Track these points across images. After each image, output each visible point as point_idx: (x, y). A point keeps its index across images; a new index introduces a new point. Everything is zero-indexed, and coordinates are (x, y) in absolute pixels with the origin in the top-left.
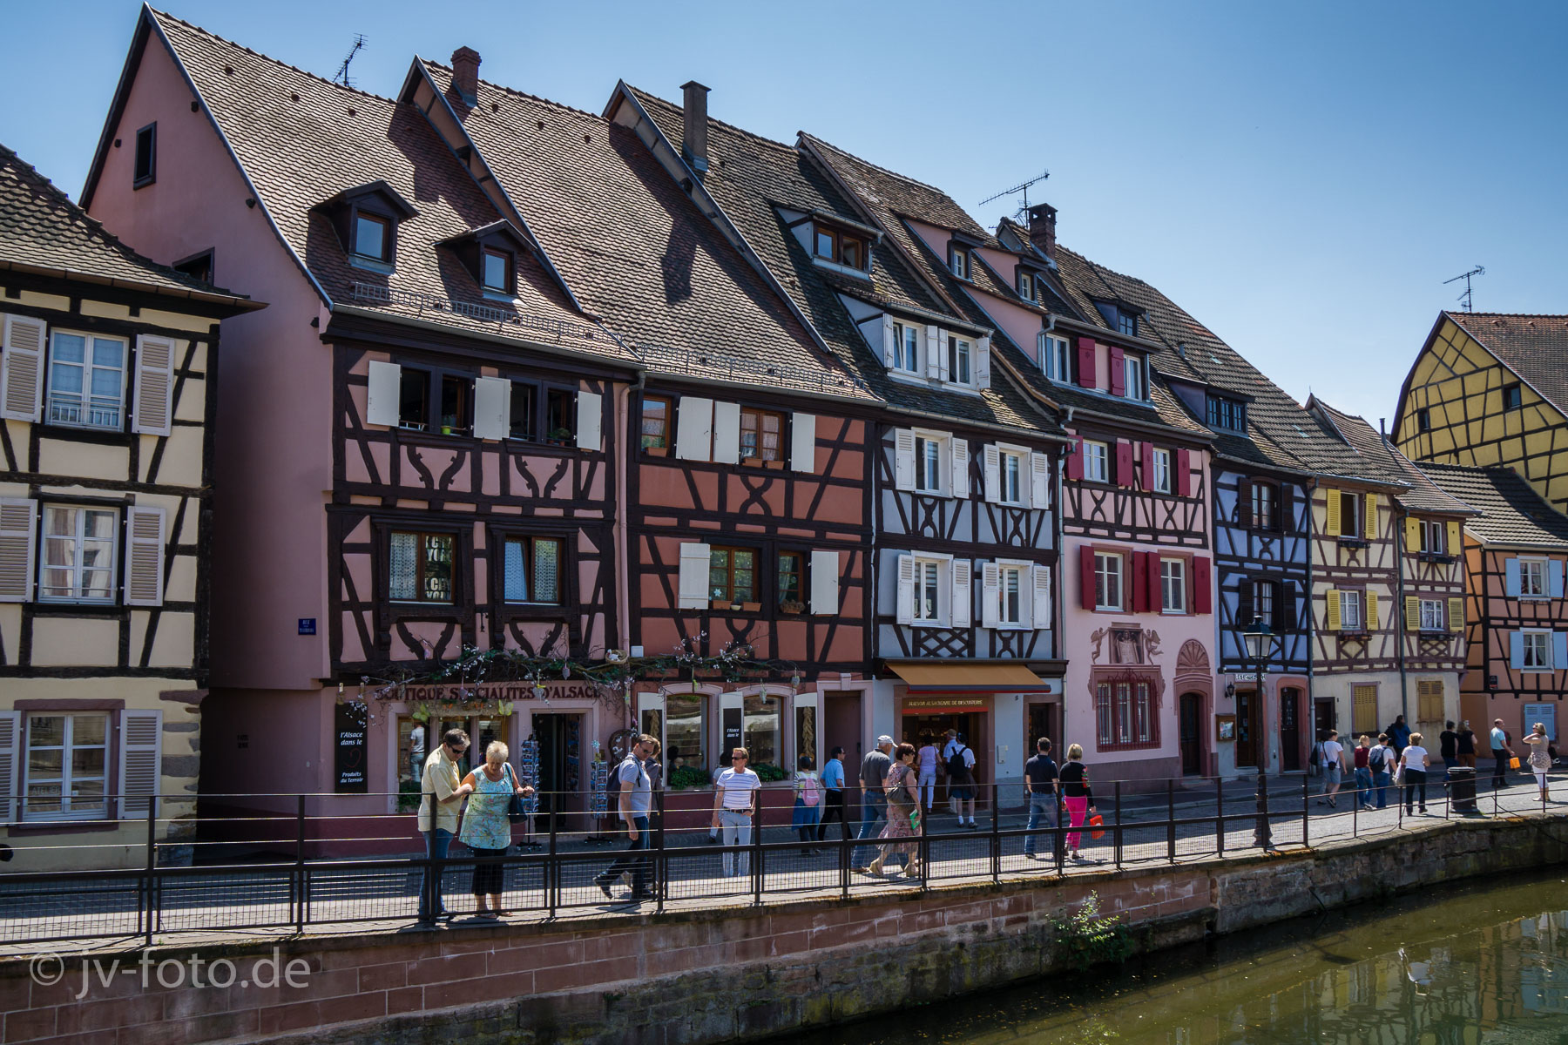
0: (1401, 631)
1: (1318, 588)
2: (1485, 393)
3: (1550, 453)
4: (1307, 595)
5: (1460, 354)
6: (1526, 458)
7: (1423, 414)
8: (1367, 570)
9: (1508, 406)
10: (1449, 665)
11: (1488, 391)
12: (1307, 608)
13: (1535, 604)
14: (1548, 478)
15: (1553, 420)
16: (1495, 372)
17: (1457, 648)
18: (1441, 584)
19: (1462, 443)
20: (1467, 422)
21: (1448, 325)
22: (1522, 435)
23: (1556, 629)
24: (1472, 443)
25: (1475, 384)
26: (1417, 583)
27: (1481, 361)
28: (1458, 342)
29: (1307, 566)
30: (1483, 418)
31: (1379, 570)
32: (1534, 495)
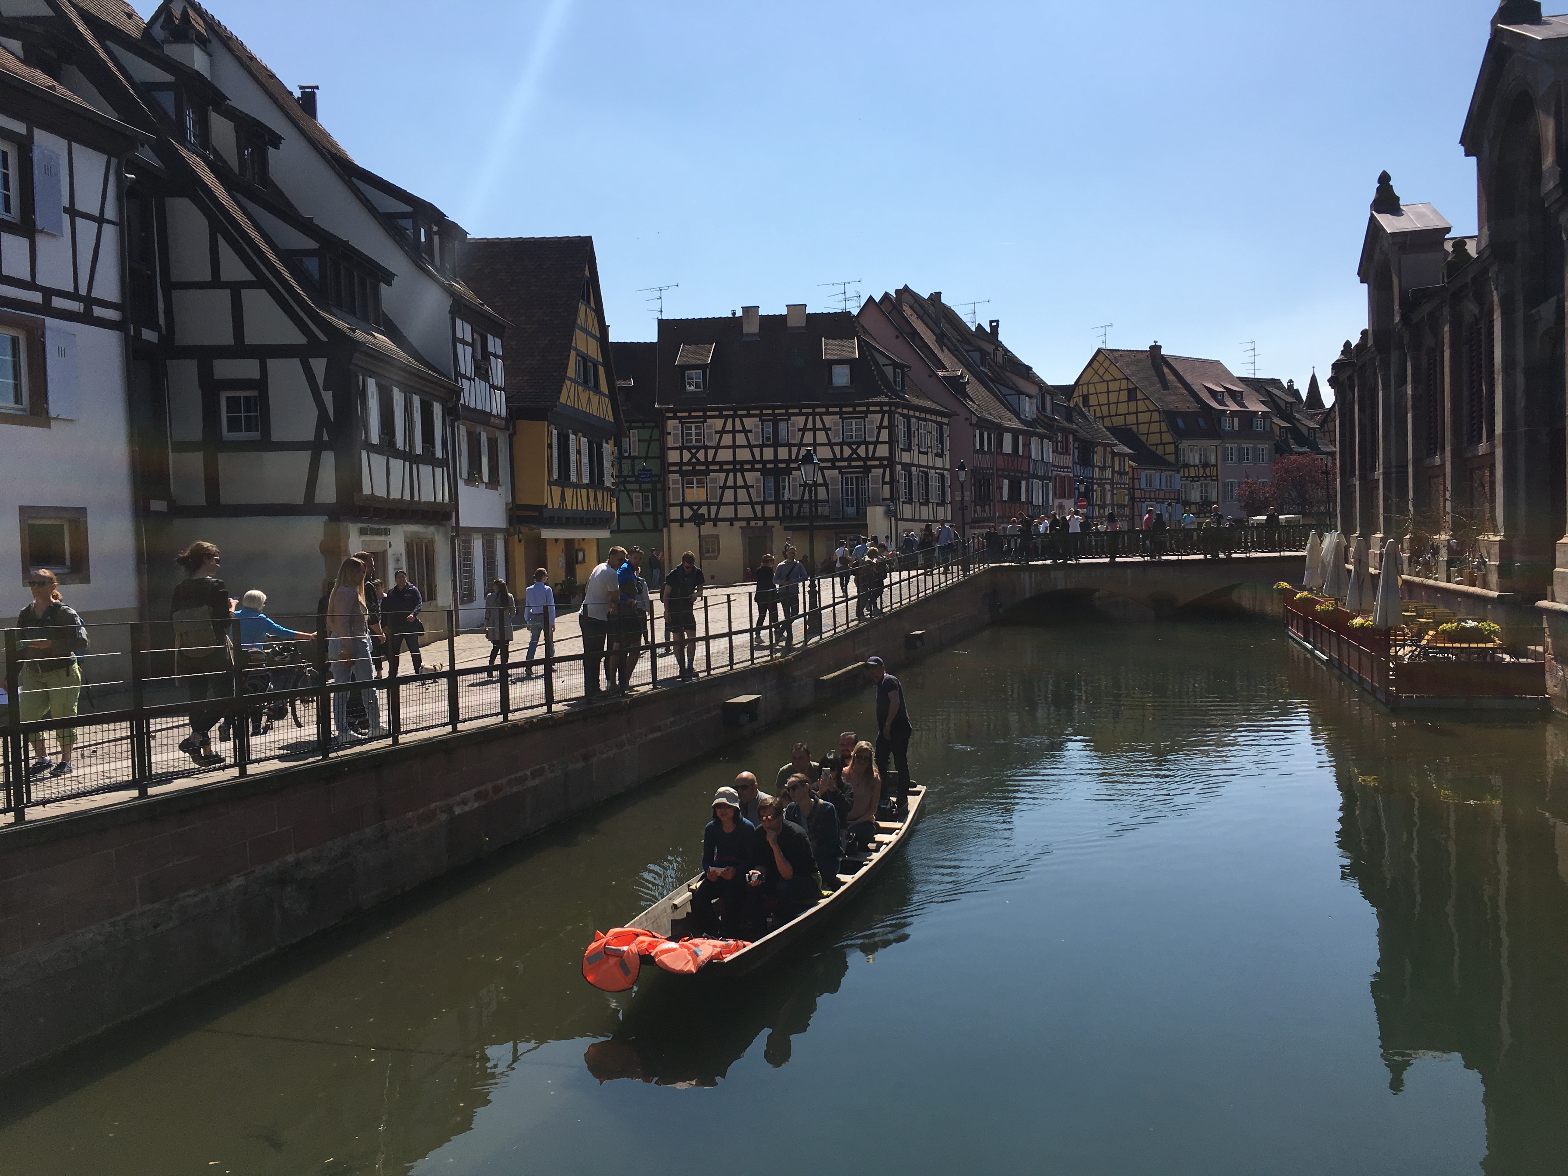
0: (1113, 505)
1: (1095, 487)
2: (1119, 391)
3: (1150, 423)
4: (1093, 491)
5: (1107, 370)
6: (1138, 424)
7: (1086, 398)
8: (1106, 479)
9: (1129, 400)
10: (1124, 518)
11: (1120, 390)
12: (1093, 494)
13: (1150, 491)
14: (1148, 434)
15: (1152, 408)
16: (1124, 382)
17: (1127, 511)
18: (1123, 484)
19: (1106, 413)
20: (1109, 404)
21: (1101, 354)
22: (1137, 413)
23: (1157, 503)
24: (1111, 414)
25: (1114, 386)
26: (1117, 484)
27: (1119, 375)
28: (1107, 364)
29: (1092, 478)
30: (1118, 403)
31: (1109, 479)
32: (1142, 442)
